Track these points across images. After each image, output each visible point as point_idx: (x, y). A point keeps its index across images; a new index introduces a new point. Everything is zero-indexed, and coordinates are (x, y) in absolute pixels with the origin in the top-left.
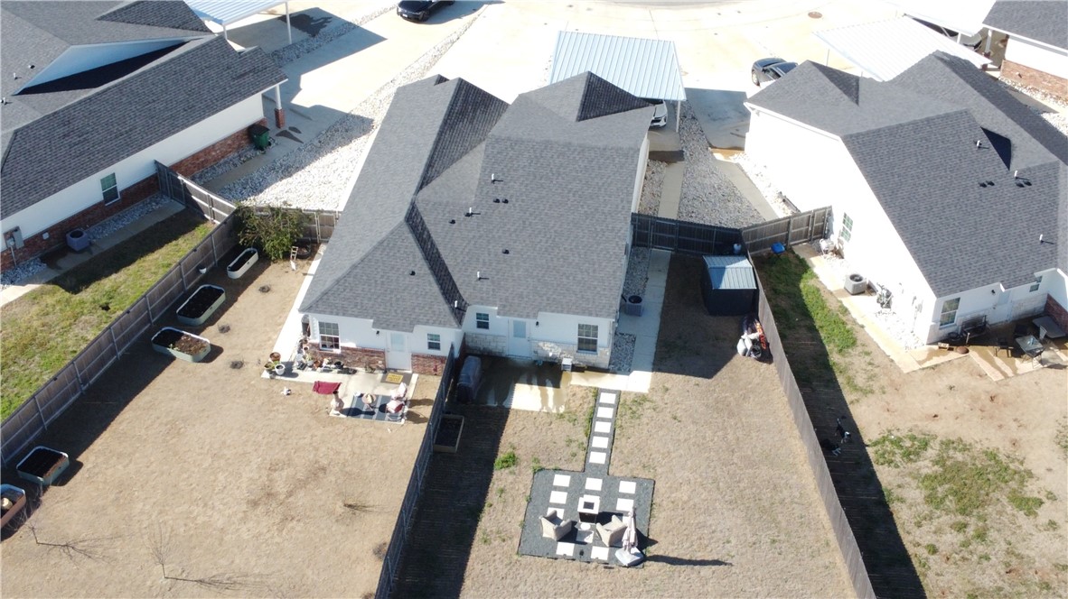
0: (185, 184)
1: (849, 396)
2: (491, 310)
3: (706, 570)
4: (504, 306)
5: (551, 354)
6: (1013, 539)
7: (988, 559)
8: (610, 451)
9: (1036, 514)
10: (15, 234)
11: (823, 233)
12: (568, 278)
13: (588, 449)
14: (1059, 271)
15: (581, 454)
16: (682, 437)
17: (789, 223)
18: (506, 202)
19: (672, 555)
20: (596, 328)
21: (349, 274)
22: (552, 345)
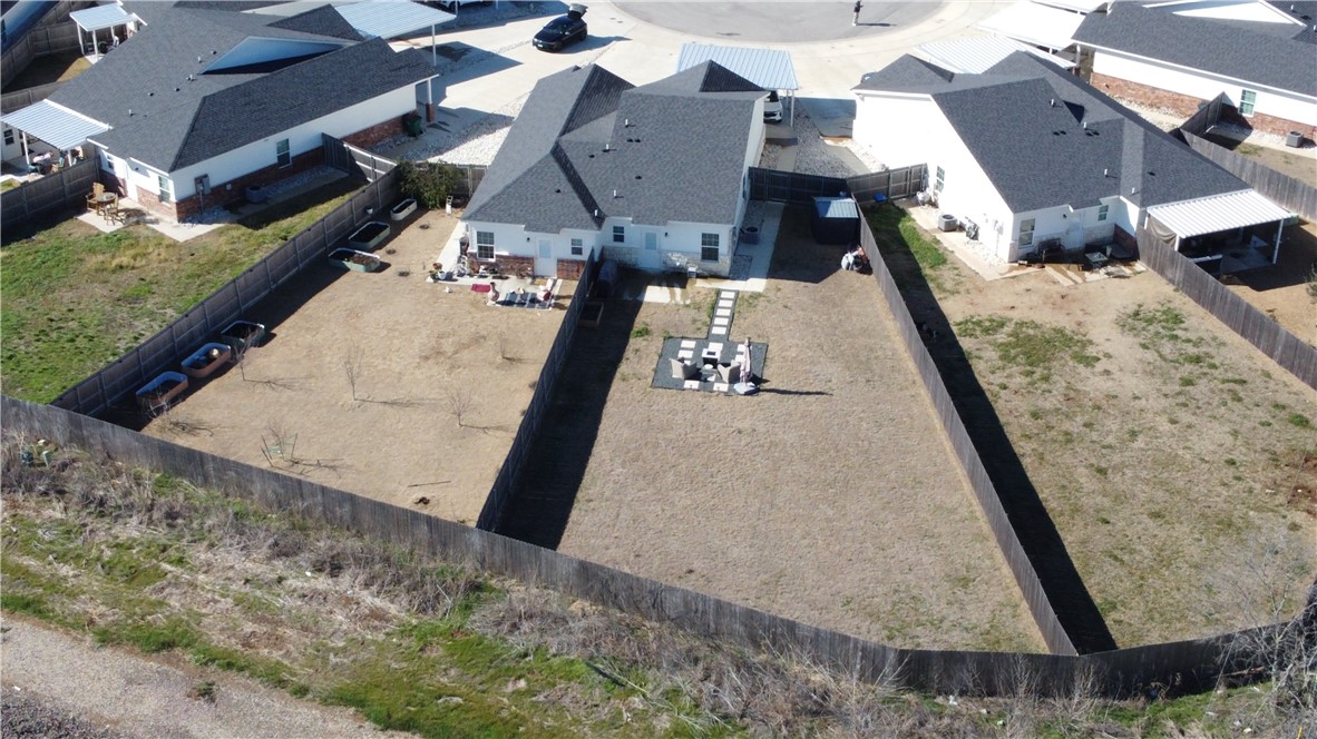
0: (350, 151)
1: (937, 295)
2: (626, 222)
3: (809, 398)
4: (638, 217)
5: (678, 264)
6: (1072, 381)
7: (1050, 392)
8: (729, 327)
9: (1094, 366)
10: (204, 180)
11: (920, 187)
12: (693, 195)
13: (710, 326)
14: (1122, 198)
15: (705, 329)
16: (792, 318)
17: (889, 177)
18: (638, 141)
19: (782, 389)
20: (717, 236)
21: (503, 192)
22: (679, 255)
